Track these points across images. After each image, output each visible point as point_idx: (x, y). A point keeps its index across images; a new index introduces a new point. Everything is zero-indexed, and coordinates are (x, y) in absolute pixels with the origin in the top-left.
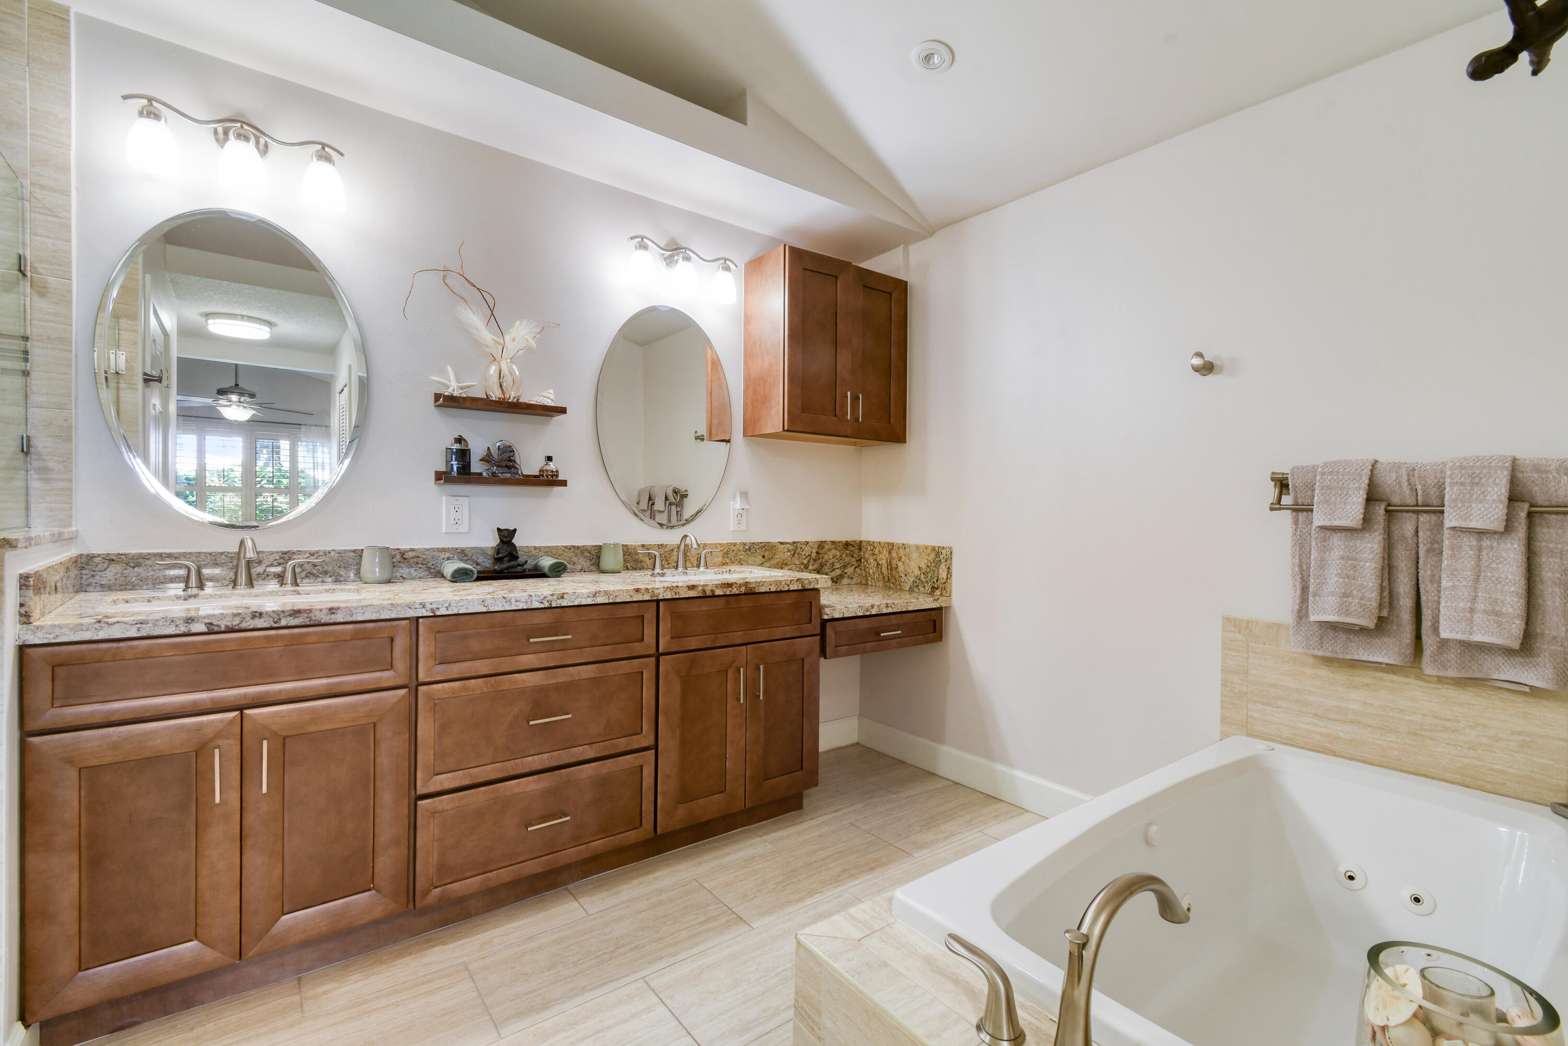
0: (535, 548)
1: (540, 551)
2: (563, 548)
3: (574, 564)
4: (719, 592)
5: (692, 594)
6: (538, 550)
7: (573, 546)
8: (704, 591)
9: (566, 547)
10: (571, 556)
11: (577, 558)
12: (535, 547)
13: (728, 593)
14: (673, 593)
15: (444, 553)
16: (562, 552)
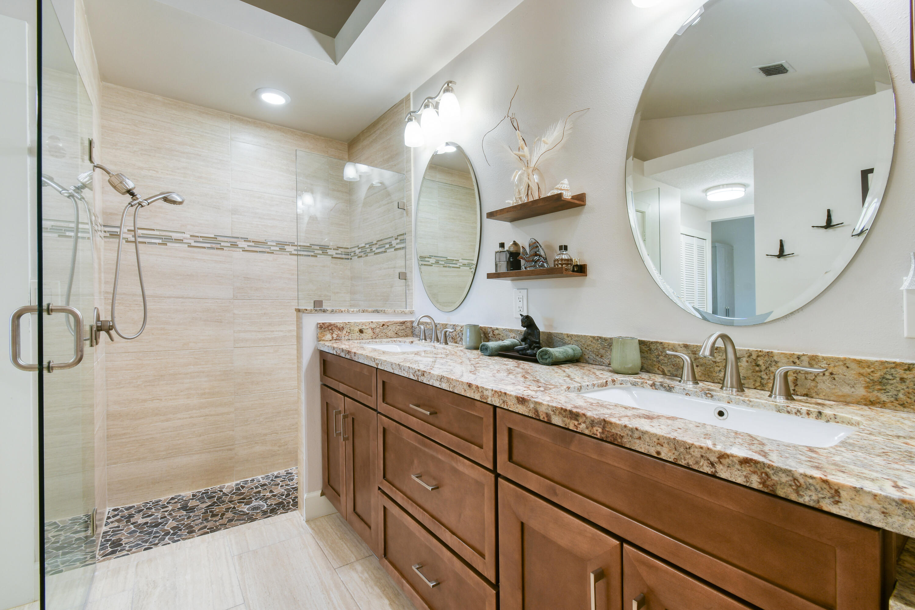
0: (568, 336)
1: (572, 339)
2: (591, 339)
3: (602, 356)
4: (557, 420)
5: (521, 409)
6: (570, 338)
7: (600, 338)
8: (536, 411)
9: (594, 337)
10: (598, 348)
11: (604, 351)
12: (567, 334)
13: (571, 427)
14: (501, 402)
15: (512, 333)
16: (590, 343)
